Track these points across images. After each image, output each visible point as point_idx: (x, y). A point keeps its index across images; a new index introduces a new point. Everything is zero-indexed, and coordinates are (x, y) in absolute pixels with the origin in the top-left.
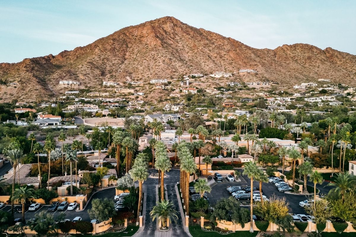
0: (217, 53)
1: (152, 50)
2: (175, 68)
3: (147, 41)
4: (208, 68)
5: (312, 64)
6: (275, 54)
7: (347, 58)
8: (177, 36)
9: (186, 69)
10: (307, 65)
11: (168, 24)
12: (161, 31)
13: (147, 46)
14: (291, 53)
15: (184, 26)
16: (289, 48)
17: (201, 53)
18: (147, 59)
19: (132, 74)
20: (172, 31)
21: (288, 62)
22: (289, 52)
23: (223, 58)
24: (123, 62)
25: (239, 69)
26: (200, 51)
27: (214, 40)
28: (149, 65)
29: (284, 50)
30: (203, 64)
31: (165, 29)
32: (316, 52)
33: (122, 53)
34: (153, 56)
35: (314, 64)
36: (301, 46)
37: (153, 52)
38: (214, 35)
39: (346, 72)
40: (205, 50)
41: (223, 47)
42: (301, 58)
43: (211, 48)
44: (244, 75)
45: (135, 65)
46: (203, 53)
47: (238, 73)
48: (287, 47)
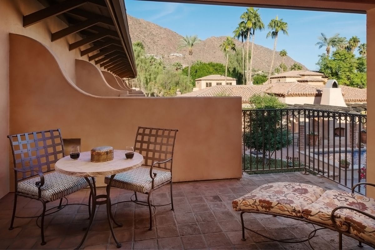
0: (151, 39)
6: (205, 44)
7: (261, 49)
14: (218, 44)
17: (136, 38)
22: (216, 43)
23: (157, 43)
25: (169, 53)
26: (135, 36)
27: (152, 29)
29: (212, 41)
38: (153, 25)
39: (260, 60)
40: (140, 36)
41: (159, 36)
43: (146, 35)
44: (173, 58)
46: (138, 38)
47: (169, 56)
48: (215, 38)
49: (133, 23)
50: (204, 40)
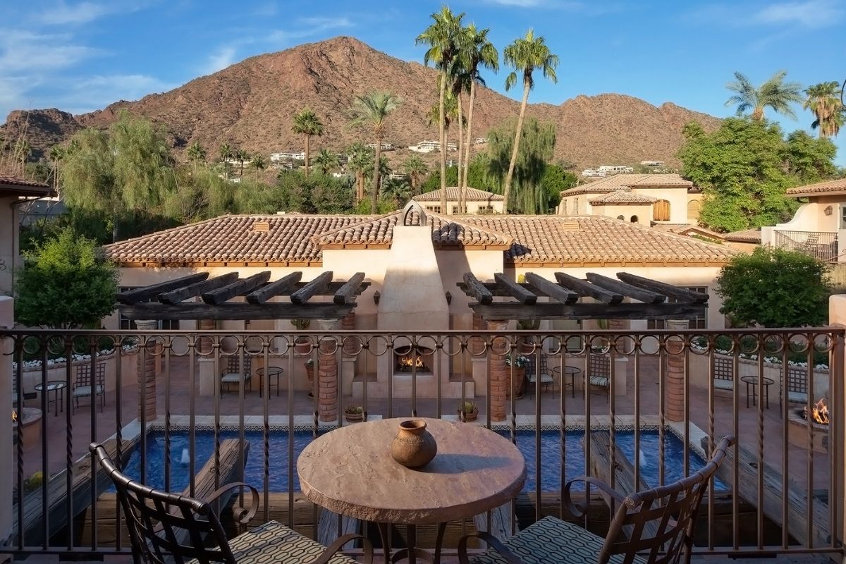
1: (294, 97)
2: (336, 132)
3: (290, 80)
4: (409, 133)
5: (633, 134)
6: (561, 115)
8: (355, 74)
9: (360, 136)
10: (623, 136)
11: (340, 50)
12: (322, 63)
13: (287, 90)
14: (592, 113)
15: (376, 55)
16: (588, 102)
18: (280, 115)
19: (241, 145)
20: (348, 63)
21: (584, 129)
22: (587, 110)
24: (232, 122)
25: (475, 138)
28: (282, 127)
29: (579, 106)
30: (401, 126)
31: (333, 60)
32: (642, 111)
33: (234, 105)
34: (292, 108)
35: (637, 134)
36: (613, 97)
37: (293, 101)
40: (409, 100)
42: (612, 121)
43: (422, 97)
45: (253, 127)
46: (404, 105)
48: (585, 100)
49: (395, 72)
50: (559, 104)
